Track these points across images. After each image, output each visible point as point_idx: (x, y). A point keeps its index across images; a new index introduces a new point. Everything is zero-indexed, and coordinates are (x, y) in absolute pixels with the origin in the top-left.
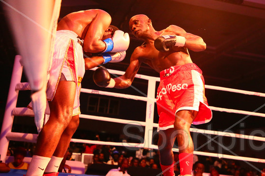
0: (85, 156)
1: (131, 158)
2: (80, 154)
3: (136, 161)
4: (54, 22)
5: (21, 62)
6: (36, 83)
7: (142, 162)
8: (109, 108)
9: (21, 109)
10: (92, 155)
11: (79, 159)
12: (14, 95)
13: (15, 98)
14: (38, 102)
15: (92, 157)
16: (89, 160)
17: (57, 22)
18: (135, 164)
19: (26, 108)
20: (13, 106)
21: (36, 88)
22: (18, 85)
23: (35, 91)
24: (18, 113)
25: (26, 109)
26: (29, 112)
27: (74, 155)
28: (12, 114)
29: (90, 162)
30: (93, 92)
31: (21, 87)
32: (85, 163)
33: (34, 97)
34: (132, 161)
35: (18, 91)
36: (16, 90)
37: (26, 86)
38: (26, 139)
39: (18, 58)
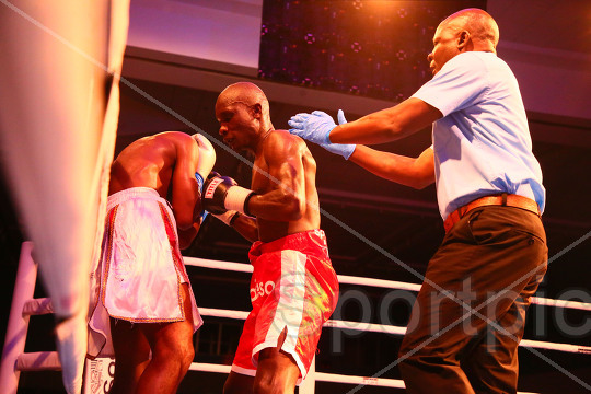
4: (103, 170)
5: (34, 256)
8: (219, 343)
9: (35, 356)
12: (19, 325)
13: (21, 333)
17: (108, 171)
19: (46, 353)
20: (18, 350)
21: (65, 313)
22: (28, 304)
23: (64, 319)
24: (29, 365)
25: (46, 356)
26: (51, 360)
28: (16, 368)
31: (35, 309)
33: (62, 332)
35: (28, 317)
36: (24, 314)
37: (44, 304)
39: (27, 248)
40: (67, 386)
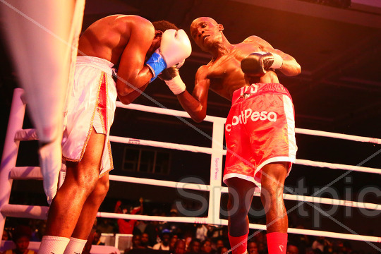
0: (120, 237)
1: (189, 240)
2: (112, 235)
3: (197, 243)
4: (74, 39)
5: (23, 99)
6: (47, 131)
7: (205, 245)
8: (154, 165)
9: (23, 169)
10: (131, 235)
11: (112, 243)
12: (12, 147)
13: (13, 153)
14: (49, 160)
15: (130, 239)
16: (127, 243)
18: (195, 248)
19: (31, 167)
20: (12, 164)
21: (46, 139)
22: (18, 133)
23: (45, 144)
24: (19, 176)
25: (32, 169)
26: (35, 172)
27: (104, 237)
28: (10, 177)
29: (128, 247)
30: (131, 142)
31: (23, 136)
32: (120, 248)
33: (44, 152)
34: (191, 244)
35: (18, 142)
36: (15, 140)
37: (30, 134)
38: (31, 214)
39: (18, 93)
40: (46, 190)
